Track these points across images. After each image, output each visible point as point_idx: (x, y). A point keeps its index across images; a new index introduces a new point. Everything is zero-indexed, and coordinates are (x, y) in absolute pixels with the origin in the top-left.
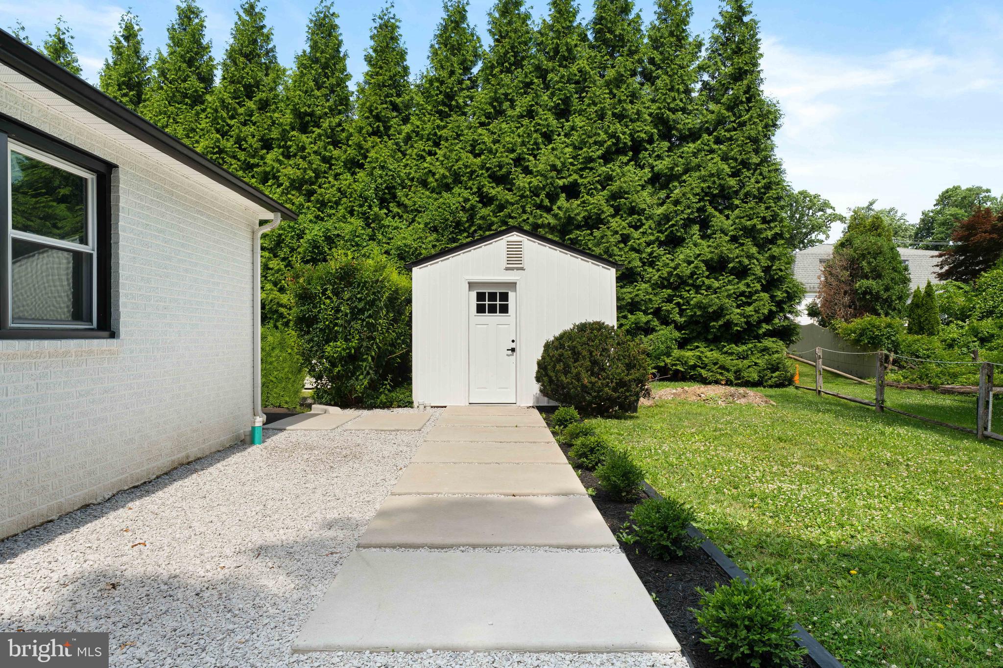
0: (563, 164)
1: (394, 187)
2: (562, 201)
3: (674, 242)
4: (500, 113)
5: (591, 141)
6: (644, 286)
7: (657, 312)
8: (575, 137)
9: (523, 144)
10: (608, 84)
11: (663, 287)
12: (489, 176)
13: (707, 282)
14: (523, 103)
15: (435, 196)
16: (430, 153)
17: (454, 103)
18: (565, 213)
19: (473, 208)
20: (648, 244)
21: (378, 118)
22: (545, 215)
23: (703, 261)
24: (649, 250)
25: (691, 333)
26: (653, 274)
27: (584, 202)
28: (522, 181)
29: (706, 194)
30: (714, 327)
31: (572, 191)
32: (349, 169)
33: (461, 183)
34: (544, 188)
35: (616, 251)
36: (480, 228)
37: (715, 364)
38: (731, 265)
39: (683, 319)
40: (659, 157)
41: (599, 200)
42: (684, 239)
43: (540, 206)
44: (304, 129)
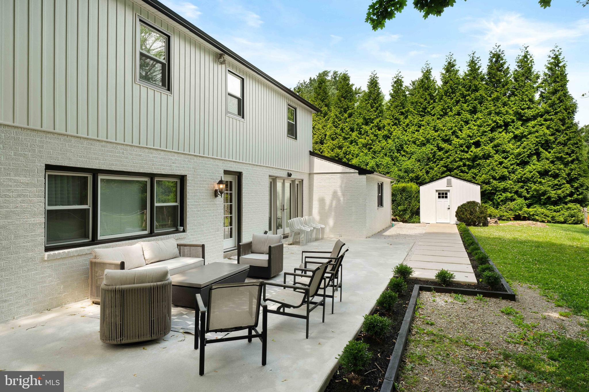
0: (473, 134)
1: (402, 145)
2: (473, 148)
3: (524, 164)
4: (446, 114)
5: (485, 124)
6: (510, 182)
7: (516, 192)
8: (478, 123)
9: (456, 126)
10: (493, 100)
11: (519, 182)
12: (441, 140)
13: (539, 180)
14: (456, 109)
15: (419, 148)
16: (417, 131)
17: (426, 111)
18: (474, 153)
19: (435, 152)
20: (512, 165)
21: (396, 119)
22: (465, 154)
23: (537, 172)
24: (512, 167)
25: (533, 201)
26: (514, 177)
27: (482, 149)
28: (455, 141)
29: (539, 143)
30: (542, 199)
31: (477, 144)
32: (384, 138)
33: (429, 142)
34: (465, 144)
35: (496, 168)
36: (438, 159)
37: (543, 214)
38: (550, 173)
39: (529, 196)
40: (517, 128)
41: (489, 148)
42: (529, 162)
43: (463, 151)
44: (367, 124)
